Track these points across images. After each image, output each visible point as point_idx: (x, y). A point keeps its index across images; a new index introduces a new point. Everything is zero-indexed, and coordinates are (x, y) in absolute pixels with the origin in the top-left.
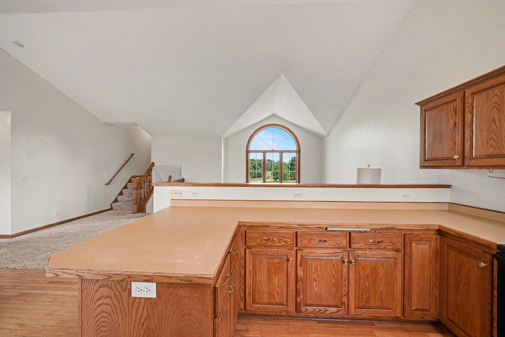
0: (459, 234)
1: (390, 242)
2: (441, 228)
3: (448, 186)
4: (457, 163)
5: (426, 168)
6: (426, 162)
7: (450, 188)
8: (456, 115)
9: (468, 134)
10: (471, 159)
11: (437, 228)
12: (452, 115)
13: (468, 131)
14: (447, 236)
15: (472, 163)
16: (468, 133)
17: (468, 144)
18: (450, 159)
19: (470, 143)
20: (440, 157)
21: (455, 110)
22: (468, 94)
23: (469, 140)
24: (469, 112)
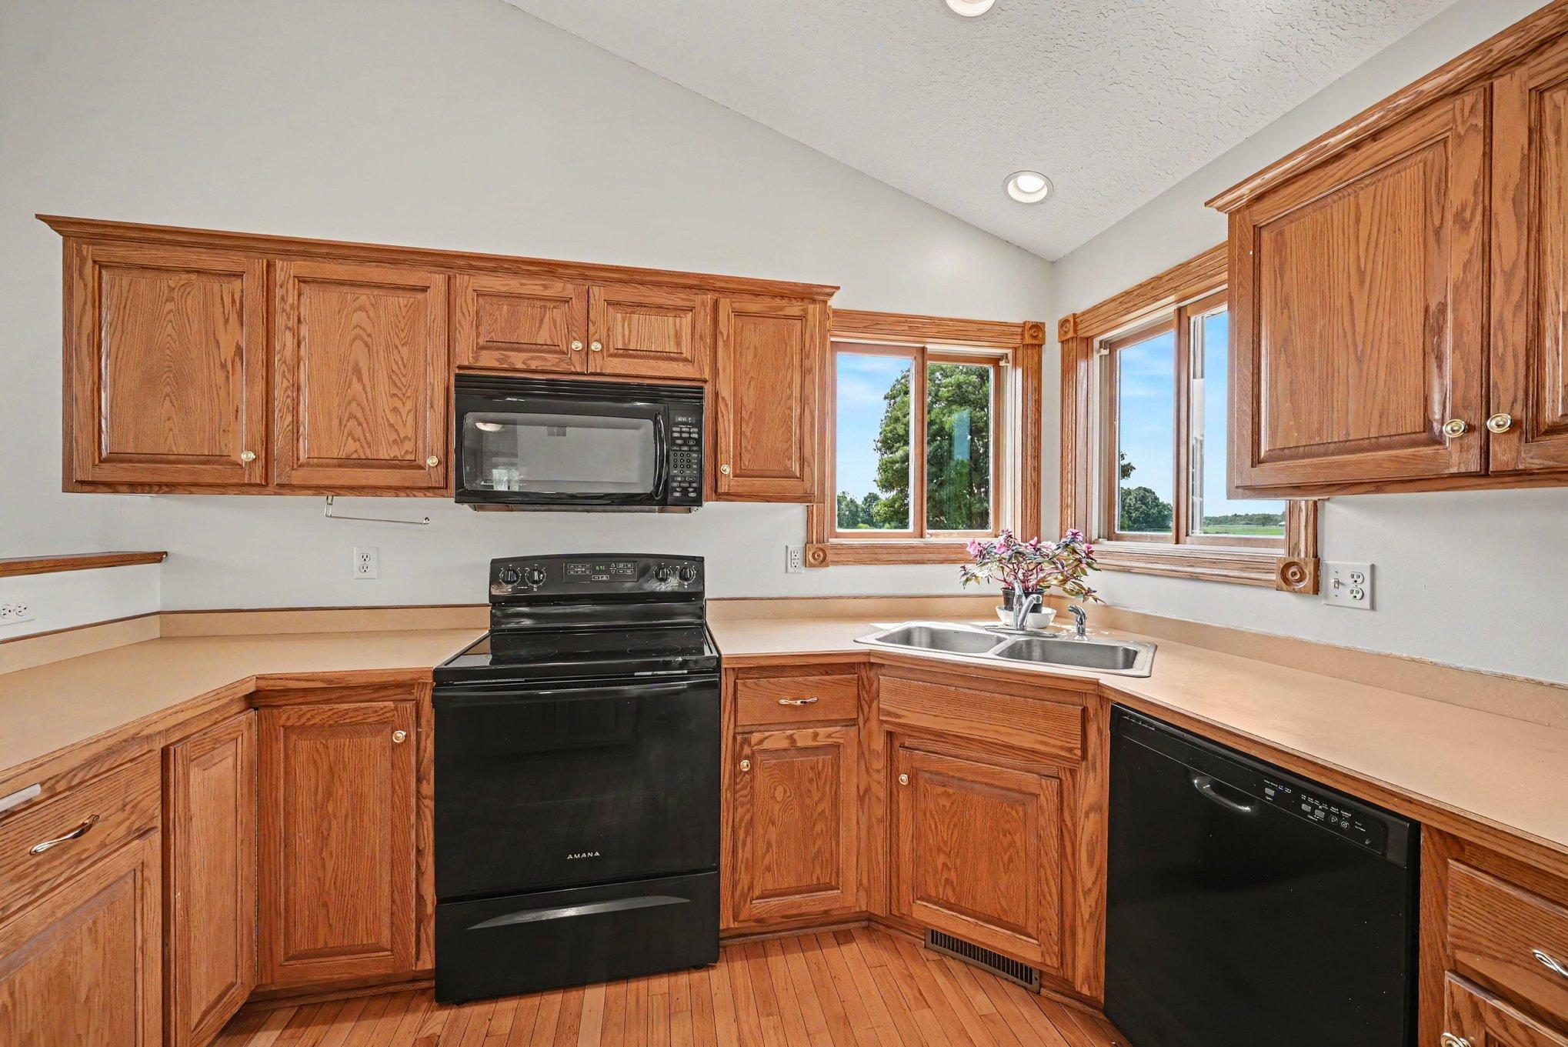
0: (330, 681)
1: (123, 809)
2: (263, 684)
3: (157, 557)
4: (247, 476)
5: (105, 489)
6: (103, 465)
7: (160, 561)
8: (242, 325)
9: (286, 390)
10: (295, 467)
11: (251, 688)
12: (227, 321)
13: (285, 383)
14: (278, 703)
15: (298, 477)
16: (283, 389)
17: (287, 422)
18: (214, 463)
19: (291, 419)
20: (176, 452)
21: (238, 304)
22: (283, 274)
23: (288, 408)
24: (287, 328)
